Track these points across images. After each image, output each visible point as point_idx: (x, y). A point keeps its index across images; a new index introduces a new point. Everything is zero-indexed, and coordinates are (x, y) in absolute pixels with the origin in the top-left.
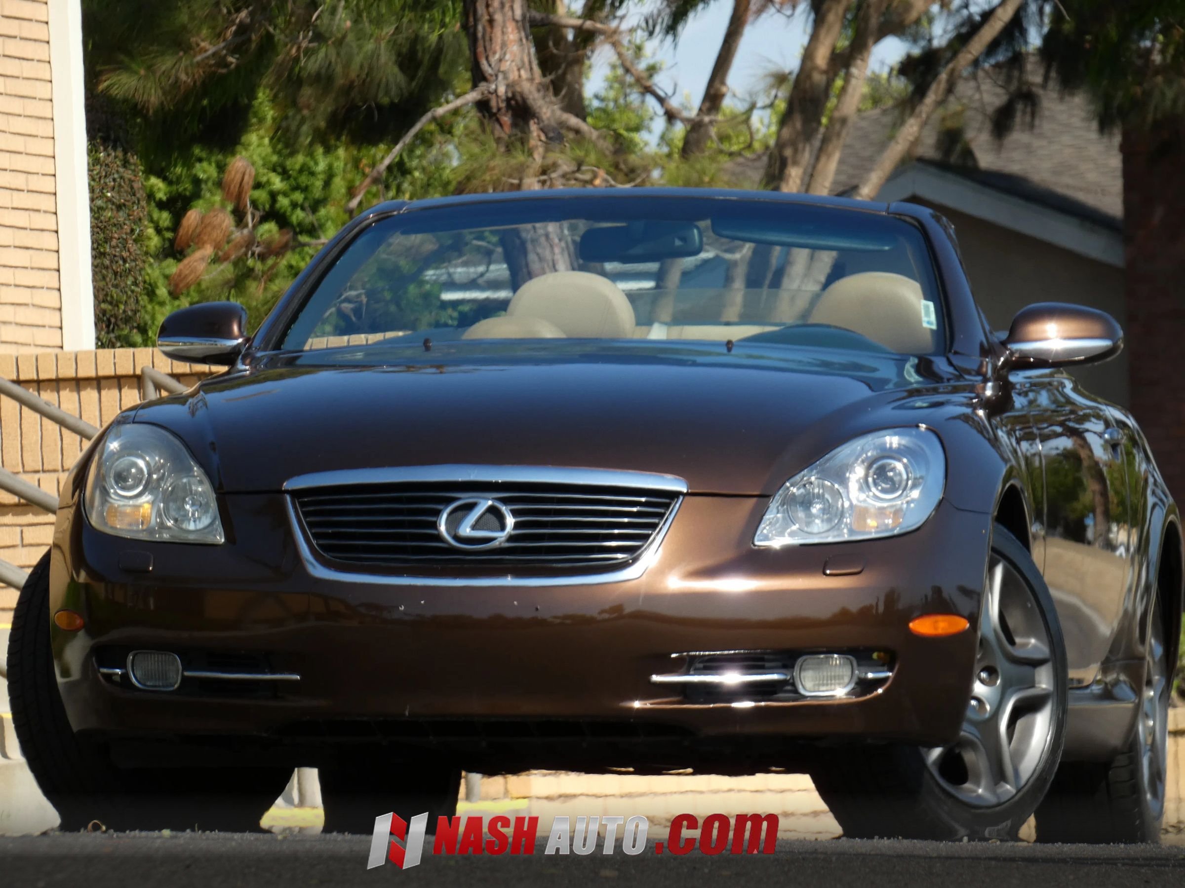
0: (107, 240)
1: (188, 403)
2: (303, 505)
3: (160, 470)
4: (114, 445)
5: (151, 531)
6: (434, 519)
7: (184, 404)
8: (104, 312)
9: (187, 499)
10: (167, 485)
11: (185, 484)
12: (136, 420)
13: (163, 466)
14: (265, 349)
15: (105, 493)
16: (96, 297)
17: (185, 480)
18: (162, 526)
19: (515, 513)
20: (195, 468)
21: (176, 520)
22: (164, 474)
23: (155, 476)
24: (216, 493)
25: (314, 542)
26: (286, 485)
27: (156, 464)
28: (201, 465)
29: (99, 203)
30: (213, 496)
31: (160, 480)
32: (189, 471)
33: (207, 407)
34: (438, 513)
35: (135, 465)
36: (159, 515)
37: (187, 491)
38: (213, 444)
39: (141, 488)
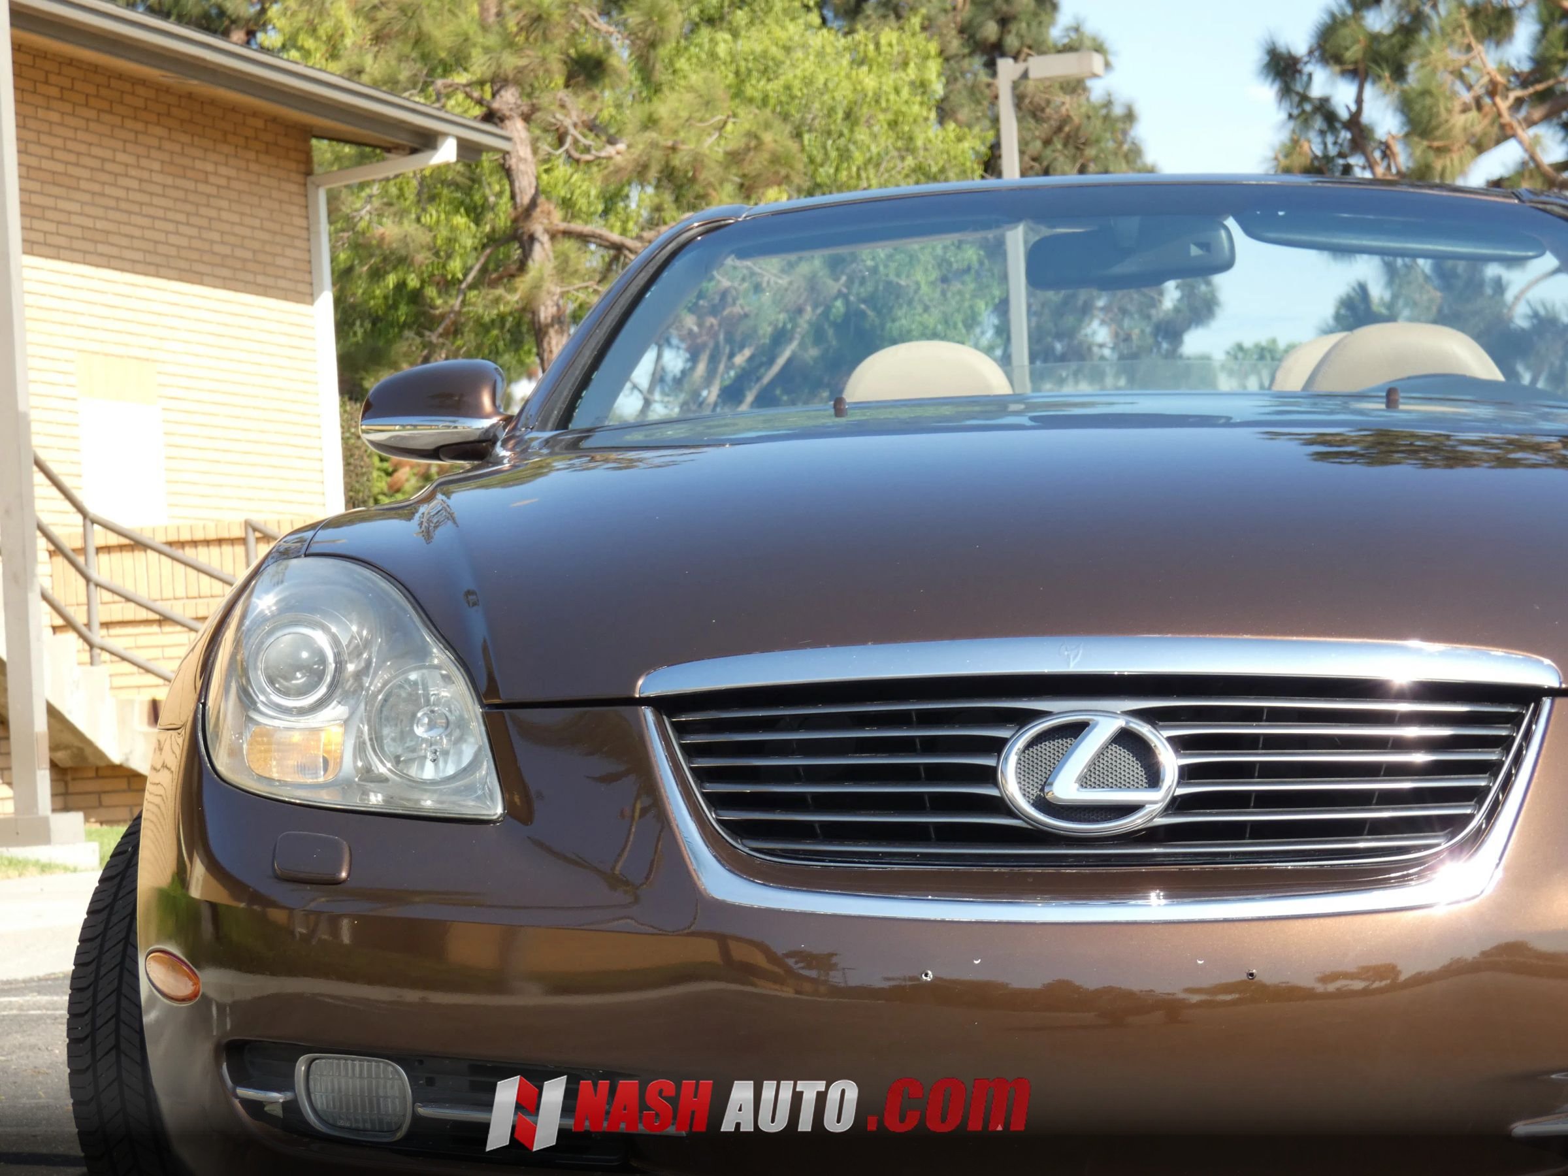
0: (352, 456)
1: (417, 516)
2: (681, 729)
3: (360, 655)
4: (265, 602)
5: (345, 785)
6: (990, 762)
7: (409, 517)
8: (351, 498)
9: (419, 714)
10: (374, 683)
11: (416, 683)
12: (312, 550)
13: (367, 644)
14: (542, 428)
15: (247, 700)
16: (346, 488)
17: (413, 676)
18: (368, 776)
19: (1182, 745)
20: (435, 650)
21: (397, 760)
22: (369, 663)
23: (351, 667)
24: (482, 705)
25: (711, 816)
26: (645, 686)
27: (353, 637)
28: (449, 644)
29: (348, 435)
30: (473, 712)
31: (358, 675)
32: (422, 654)
33: (455, 522)
34: (996, 746)
35: (308, 643)
36: (360, 749)
37: (417, 699)
38: (469, 593)
39: (322, 690)
